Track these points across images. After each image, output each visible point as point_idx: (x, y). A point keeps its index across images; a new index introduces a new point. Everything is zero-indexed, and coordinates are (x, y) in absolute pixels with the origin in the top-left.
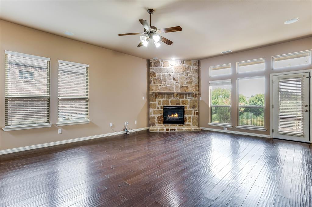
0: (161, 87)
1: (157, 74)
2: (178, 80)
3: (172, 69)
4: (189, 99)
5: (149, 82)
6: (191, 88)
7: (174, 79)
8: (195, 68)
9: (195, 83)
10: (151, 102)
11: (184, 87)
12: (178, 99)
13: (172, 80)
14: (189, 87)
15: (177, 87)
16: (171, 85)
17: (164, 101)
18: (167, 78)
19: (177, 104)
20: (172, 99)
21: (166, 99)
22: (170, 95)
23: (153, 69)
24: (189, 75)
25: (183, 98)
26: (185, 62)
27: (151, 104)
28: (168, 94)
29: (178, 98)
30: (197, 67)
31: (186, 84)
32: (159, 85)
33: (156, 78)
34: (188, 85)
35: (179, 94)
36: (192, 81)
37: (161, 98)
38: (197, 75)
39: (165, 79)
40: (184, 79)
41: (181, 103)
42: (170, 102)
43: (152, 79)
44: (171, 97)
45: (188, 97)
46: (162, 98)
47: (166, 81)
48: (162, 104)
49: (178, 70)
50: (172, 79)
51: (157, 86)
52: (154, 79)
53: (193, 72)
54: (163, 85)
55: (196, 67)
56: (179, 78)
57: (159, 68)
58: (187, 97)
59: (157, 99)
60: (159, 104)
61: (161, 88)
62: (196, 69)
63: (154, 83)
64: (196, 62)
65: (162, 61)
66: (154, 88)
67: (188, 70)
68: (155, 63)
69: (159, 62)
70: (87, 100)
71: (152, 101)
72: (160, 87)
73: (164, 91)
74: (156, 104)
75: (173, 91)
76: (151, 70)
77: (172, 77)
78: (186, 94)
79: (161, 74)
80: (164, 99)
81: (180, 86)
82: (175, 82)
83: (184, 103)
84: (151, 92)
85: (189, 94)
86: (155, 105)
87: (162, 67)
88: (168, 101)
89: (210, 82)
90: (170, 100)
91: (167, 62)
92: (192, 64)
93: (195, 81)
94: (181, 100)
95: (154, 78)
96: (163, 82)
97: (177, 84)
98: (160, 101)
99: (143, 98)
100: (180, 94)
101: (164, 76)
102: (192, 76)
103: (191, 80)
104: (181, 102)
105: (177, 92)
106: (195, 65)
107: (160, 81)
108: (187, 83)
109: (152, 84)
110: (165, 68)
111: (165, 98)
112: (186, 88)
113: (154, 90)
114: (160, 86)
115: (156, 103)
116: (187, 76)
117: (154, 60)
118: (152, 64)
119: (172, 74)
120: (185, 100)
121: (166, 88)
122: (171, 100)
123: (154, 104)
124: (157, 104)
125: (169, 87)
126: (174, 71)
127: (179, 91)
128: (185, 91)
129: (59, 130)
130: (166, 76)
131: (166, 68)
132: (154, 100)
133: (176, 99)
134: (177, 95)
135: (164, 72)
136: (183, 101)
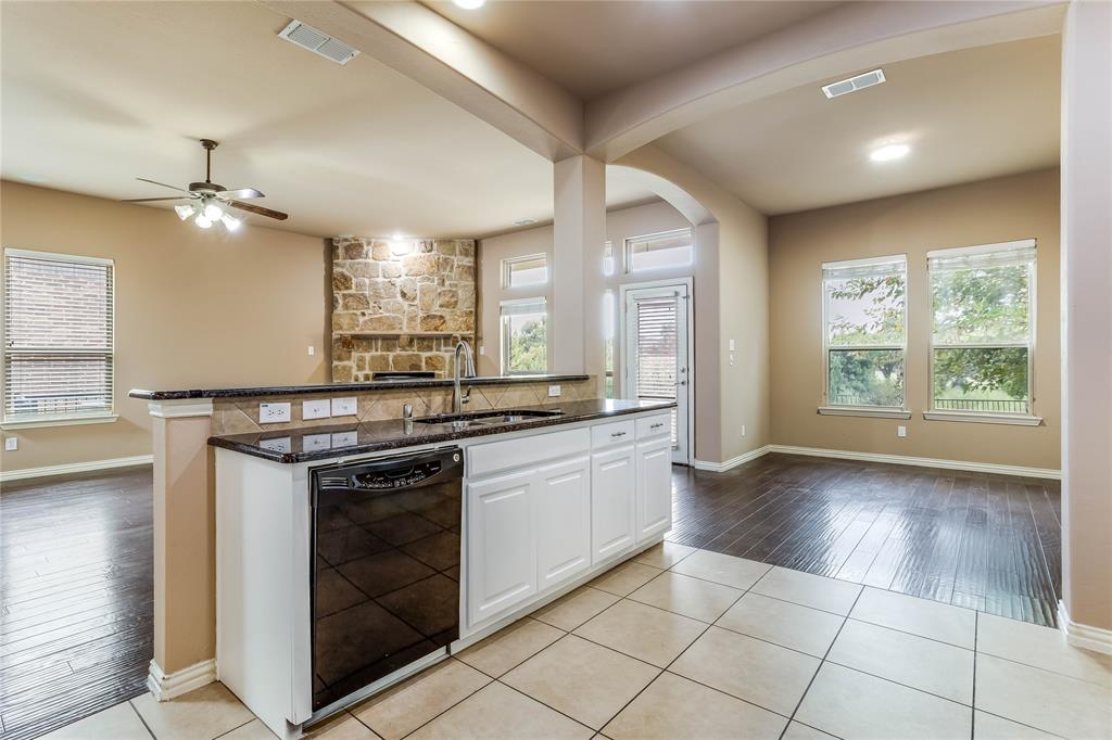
0: (366, 318)
1: (354, 280)
2: (415, 298)
3: (400, 265)
4: (446, 351)
5: (331, 304)
6: (454, 320)
7: (404, 295)
8: (464, 263)
9: (466, 304)
10: (335, 363)
11: (434, 317)
12: (416, 353)
13: (400, 298)
14: (447, 318)
15: (412, 319)
16: (393, 312)
17: (373, 358)
18: (383, 291)
19: (414, 366)
20: (398, 351)
21: (379, 353)
22: (390, 340)
23: (343, 266)
24: (447, 283)
25: (430, 349)
26: (435, 245)
27: (336, 366)
28: (385, 338)
29: (414, 351)
30: (472, 259)
31: (438, 308)
32: (359, 312)
33: (352, 291)
34: (446, 312)
35: (419, 338)
36: (456, 302)
37: (366, 351)
38: (473, 283)
39: (377, 295)
40: (433, 296)
41: (423, 364)
42: (391, 362)
43: (338, 295)
44: (394, 346)
45: (445, 346)
46: (368, 349)
47: (382, 301)
48: (367, 366)
49: (416, 268)
50: (399, 295)
51: (355, 314)
52: (345, 296)
53: (461, 274)
54: (370, 312)
55: (468, 261)
56: (418, 292)
57: (359, 263)
58: (443, 348)
59: (353, 353)
60: (360, 368)
61: (365, 322)
62: (469, 267)
63: (346, 307)
64: (470, 245)
65: (369, 244)
66: (345, 322)
67: (445, 269)
68: (347, 249)
69: (361, 246)
70: (109, 360)
71: (340, 359)
72: (361, 319)
73: (375, 329)
74: (351, 368)
75: (401, 328)
76: (337, 270)
77: (398, 289)
78: (438, 338)
79: (367, 281)
80: (373, 353)
81: (421, 314)
82: (405, 304)
83: (433, 365)
84: (336, 334)
85: (447, 338)
86: (347, 370)
87: (368, 261)
88: (385, 359)
89: (502, 304)
90: (391, 355)
91: (383, 244)
92: (458, 252)
93: (466, 300)
94: (424, 355)
95: (346, 292)
96: (372, 304)
97: (413, 308)
98: (362, 359)
99: (311, 350)
100: (422, 338)
101: (373, 285)
102: (456, 286)
103: (453, 296)
104: (424, 360)
105: (413, 332)
106: (467, 255)
107: (362, 300)
108: (441, 306)
109: (340, 310)
110: (377, 265)
111: (377, 350)
112: (438, 322)
113: (344, 327)
114: (363, 314)
115: (352, 363)
116: (443, 285)
117: (346, 240)
118: (341, 251)
119: (398, 282)
120: (437, 356)
121: (379, 320)
122: (394, 357)
123: (344, 367)
124: (355, 367)
125: (387, 318)
126: (404, 271)
127: (419, 331)
128: (436, 329)
129: (8, 440)
130: (380, 286)
131: (381, 263)
132: (344, 355)
133: (410, 352)
134: (411, 341)
135: (373, 275)
136: (430, 358)
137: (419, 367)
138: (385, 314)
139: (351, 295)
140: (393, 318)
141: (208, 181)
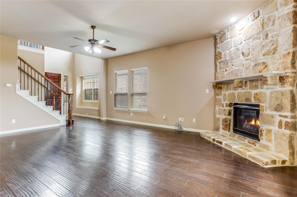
0: (228, 72)
1: (223, 53)
2: (249, 54)
3: (241, 36)
4: (267, 89)
5: (216, 68)
6: (274, 63)
7: (243, 54)
8: (284, 12)
9: (284, 48)
10: (217, 97)
11: (260, 64)
12: (249, 90)
13: (242, 57)
14: (269, 63)
15: (247, 68)
16: (238, 66)
17: (229, 94)
18: (233, 55)
19: (247, 99)
20: (240, 90)
21: (232, 91)
23: (219, 47)
25: (256, 87)
26: (261, 11)
27: (217, 99)
29: (247, 89)
31: (262, 57)
32: (224, 70)
33: (223, 59)
34: (267, 59)
35: (250, 81)
36: (276, 49)
37: (227, 90)
39: (232, 59)
40: (259, 49)
41: (252, 99)
42: (236, 97)
43: (218, 63)
47: (234, 61)
48: (227, 99)
49: (249, 34)
50: (241, 55)
51: (223, 71)
52: (220, 63)
53: (280, 24)
54: (229, 68)
56: (250, 49)
57: (224, 44)
59: (222, 92)
60: (225, 100)
61: (227, 75)
63: (220, 68)
65: (228, 31)
66: (219, 76)
67: (268, 26)
68: (221, 38)
69: (225, 33)
71: (218, 95)
72: (225, 73)
73: (230, 78)
74: (221, 99)
75: (241, 75)
76: (218, 50)
77: (240, 52)
79: (228, 52)
80: (229, 91)
81: (253, 64)
82: (244, 60)
83: (259, 99)
86: (220, 101)
87: (228, 40)
88: (233, 94)
91: (234, 27)
93: (284, 45)
94: (253, 92)
95: (220, 61)
96: (230, 64)
97: (248, 61)
98: (225, 95)
99: (207, 91)
100: (252, 80)
101: (230, 53)
102: (277, 35)
103: (274, 44)
104: (253, 96)
105: (247, 77)
106: (286, 4)
107: (226, 63)
108: (264, 55)
109: (218, 70)
110: (231, 41)
113: (219, 79)
114: (226, 70)
115: (222, 97)
116: (267, 38)
117: (220, 33)
118: (218, 40)
119: (240, 47)
120: (260, 93)
121: (232, 72)
122: (238, 93)
123: (219, 99)
124: (223, 99)
126: (243, 39)
127: (251, 74)
128: (261, 72)
129: (131, 114)
130: (233, 52)
131: (233, 39)
132: (219, 93)
133: (245, 91)
134: (246, 83)
135: (230, 47)
136: (257, 94)
137: (250, 100)
138: (235, 68)
139: (222, 62)
140: (238, 70)
141: (93, 39)
